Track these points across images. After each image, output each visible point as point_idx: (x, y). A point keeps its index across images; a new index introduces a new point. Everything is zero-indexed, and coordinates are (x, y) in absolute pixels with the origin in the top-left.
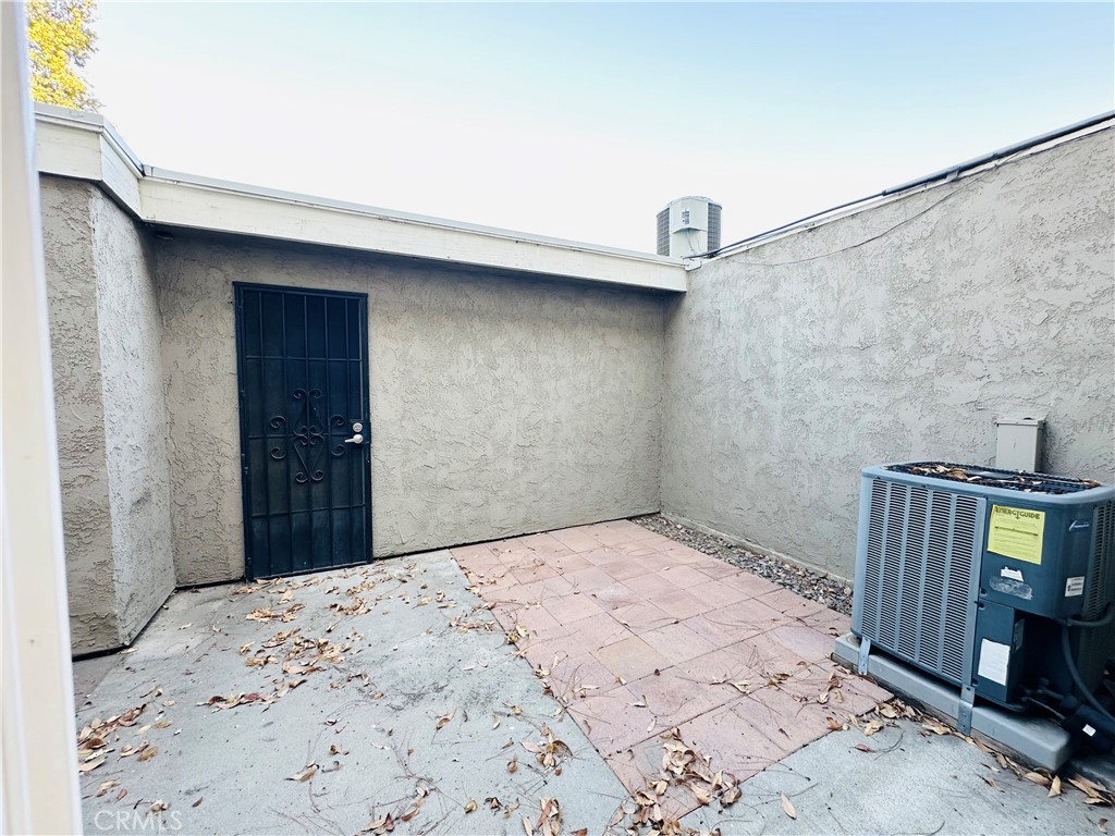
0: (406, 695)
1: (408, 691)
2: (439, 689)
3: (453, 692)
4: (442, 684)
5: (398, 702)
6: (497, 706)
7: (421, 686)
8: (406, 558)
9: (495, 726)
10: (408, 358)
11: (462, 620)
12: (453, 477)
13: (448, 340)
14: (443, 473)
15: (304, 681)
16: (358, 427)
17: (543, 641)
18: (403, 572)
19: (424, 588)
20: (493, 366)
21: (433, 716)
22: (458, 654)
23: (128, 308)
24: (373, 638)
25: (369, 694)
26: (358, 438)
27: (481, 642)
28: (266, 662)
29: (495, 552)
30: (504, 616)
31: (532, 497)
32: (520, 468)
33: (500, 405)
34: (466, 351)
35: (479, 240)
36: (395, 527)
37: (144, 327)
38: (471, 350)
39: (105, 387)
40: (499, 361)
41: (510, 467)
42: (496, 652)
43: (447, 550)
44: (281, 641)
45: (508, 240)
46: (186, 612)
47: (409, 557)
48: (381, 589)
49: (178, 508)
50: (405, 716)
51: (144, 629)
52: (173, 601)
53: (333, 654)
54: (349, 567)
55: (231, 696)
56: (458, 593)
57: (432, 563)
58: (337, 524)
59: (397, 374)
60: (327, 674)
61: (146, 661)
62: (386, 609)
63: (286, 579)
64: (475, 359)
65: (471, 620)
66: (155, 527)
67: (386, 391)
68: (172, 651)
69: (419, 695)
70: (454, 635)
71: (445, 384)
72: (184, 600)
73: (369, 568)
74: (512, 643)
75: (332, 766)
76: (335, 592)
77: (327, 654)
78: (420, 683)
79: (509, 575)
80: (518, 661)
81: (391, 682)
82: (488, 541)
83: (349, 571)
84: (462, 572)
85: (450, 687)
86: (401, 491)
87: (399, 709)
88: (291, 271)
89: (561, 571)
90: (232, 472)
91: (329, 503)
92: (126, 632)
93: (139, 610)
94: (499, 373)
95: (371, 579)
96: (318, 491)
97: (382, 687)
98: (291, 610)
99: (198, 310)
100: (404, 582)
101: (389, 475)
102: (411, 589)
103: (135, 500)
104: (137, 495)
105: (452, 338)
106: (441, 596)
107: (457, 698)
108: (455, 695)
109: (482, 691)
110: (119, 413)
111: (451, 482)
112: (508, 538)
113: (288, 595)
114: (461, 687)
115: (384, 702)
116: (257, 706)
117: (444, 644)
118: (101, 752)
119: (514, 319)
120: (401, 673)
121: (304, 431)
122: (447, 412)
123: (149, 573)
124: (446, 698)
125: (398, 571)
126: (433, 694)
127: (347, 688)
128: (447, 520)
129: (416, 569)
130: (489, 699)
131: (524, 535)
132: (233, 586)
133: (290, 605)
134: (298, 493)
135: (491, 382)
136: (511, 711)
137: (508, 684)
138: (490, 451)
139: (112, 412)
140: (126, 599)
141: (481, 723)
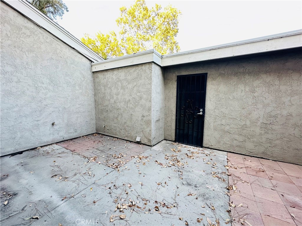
0: (187, 182)
1: (188, 182)
2: (196, 187)
3: (199, 190)
4: (197, 186)
5: (184, 183)
6: (208, 202)
7: (192, 183)
8: (212, 150)
9: (203, 206)
10: (218, 90)
11: (216, 173)
12: (231, 129)
13: (234, 84)
14: (227, 128)
15: (171, 167)
16: (201, 110)
17: (241, 196)
18: (209, 153)
19: (211, 159)
20: (253, 92)
21: (190, 191)
22: (208, 182)
23: (158, 84)
24: (190, 165)
25: (180, 177)
26: (201, 113)
27: (217, 183)
28: (167, 159)
29: (244, 160)
30: (232, 180)
31: (269, 145)
32: (263, 132)
33: (255, 106)
34: (241, 87)
35: (249, 45)
36: (210, 140)
37: (161, 87)
38: (243, 87)
39: (152, 99)
40: (257, 89)
41: (258, 130)
42: (220, 188)
43: (227, 152)
44: (173, 156)
45: (264, 40)
46: (163, 144)
47: (213, 150)
48: (200, 155)
49: (166, 123)
50: (184, 187)
51: (156, 144)
52: (163, 141)
53: (179, 164)
54: (196, 147)
55: (158, 162)
56: (221, 166)
57: (219, 154)
58: (194, 134)
59: (214, 95)
60: (175, 168)
61: (153, 150)
62: (198, 160)
63: (182, 144)
64: (245, 90)
65: (219, 175)
66: (161, 126)
67: (211, 101)
68: (157, 150)
69: (190, 185)
70: (211, 176)
71: (231, 98)
72: (164, 142)
73: (201, 149)
74: (228, 189)
75: (163, 186)
76: (189, 151)
77: (178, 164)
78: (193, 182)
79: (245, 169)
80: (226, 196)
81: (186, 177)
82: (243, 155)
83: (196, 148)
84: (227, 160)
85: (199, 188)
86: (213, 130)
87: (183, 184)
88: (188, 71)
89: (271, 178)
90: (174, 118)
91: (193, 129)
92: (153, 143)
93: (156, 141)
94: (256, 94)
95: (199, 151)
96: (191, 125)
97: (183, 177)
98: (178, 151)
99: (171, 83)
100: (207, 156)
101: (209, 125)
102: (208, 158)
103: (156, 120)
104: (157, 119)
105: (235, 83)
106: (214, 164)
107: (199, 192)
108: (199, 191)
109: (207, 195)
110: (154, 104)
111: (230, 131)
112: (253, 157)
113: (179, 148)
114: (202, 190)
115: (182, 181)
116: (161, 166)
117: (206, 177)
118: (140, 160)
119: (266, 72)
120: (190, 177)
121: (188, 110)
122: (231, 108)
123: (158, 134)
124: (196, 190)
125: (207, 152)
126: (193, 187)
127: (177, 173)
128: (227, 143)
129: (213, 154)
130: (207, 199)
131: (262, 158)
132: (172, 142)
133: (179, 150)
134: (186, 125)
135: (252, 98)
136: (211, 207)
137: (217, 199)
138: (248, 123)
139: (153, 104)
140: (153, 138)
141: (200, 203)
